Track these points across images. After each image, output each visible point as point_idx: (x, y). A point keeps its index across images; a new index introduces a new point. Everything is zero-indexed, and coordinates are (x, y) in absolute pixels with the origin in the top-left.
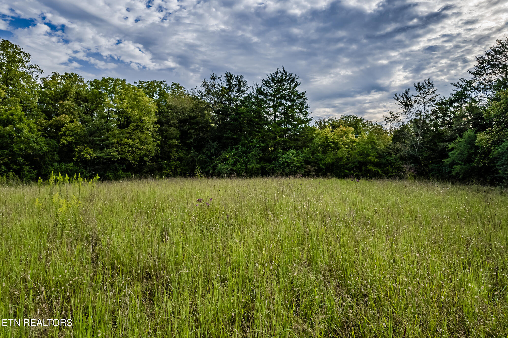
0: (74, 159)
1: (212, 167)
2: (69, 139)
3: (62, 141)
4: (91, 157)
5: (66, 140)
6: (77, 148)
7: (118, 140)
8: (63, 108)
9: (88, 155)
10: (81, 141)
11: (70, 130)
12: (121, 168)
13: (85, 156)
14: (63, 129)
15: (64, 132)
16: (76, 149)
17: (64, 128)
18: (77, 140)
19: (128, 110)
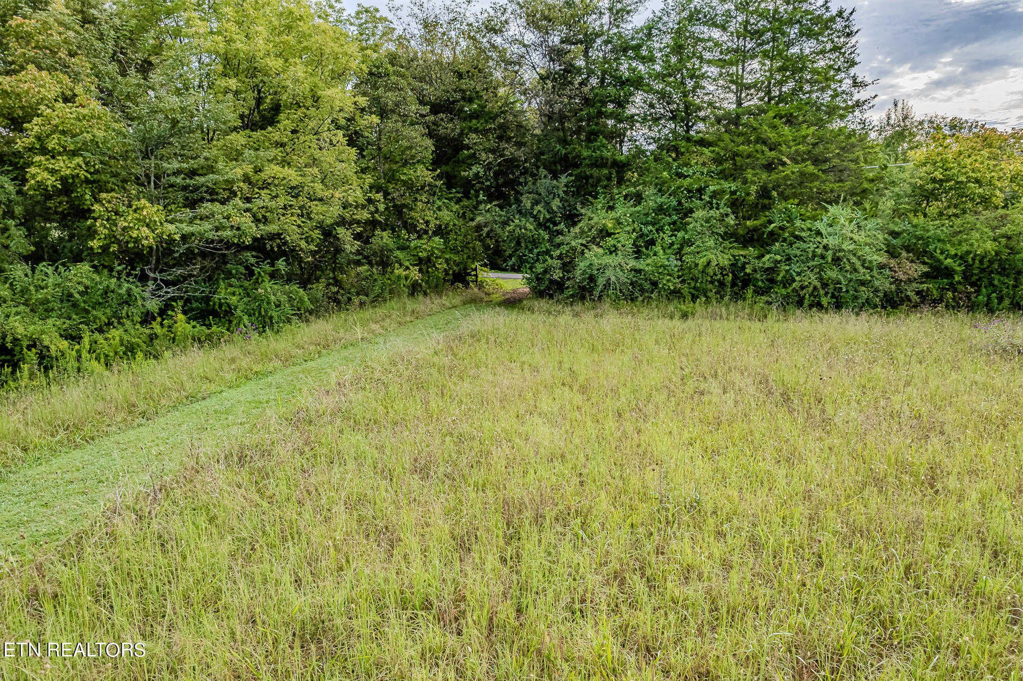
0: (95, 244)
1: (560, 257)
2: (65, 166)
3: (33, 176)
4: (160, 236)
5: (53, 172)
6: (97, 200)
7: (249, 169)
8: (28, 43)
9: (145, 231)
10: (115, 175)
11: (63, 133)
12: (268, 268)
13: (134, 234)
14: (34, 127)
15: (39, 138)
16: (96, 207)
17: (36, 120)
18: (97, 172)
19: (275, 64)
